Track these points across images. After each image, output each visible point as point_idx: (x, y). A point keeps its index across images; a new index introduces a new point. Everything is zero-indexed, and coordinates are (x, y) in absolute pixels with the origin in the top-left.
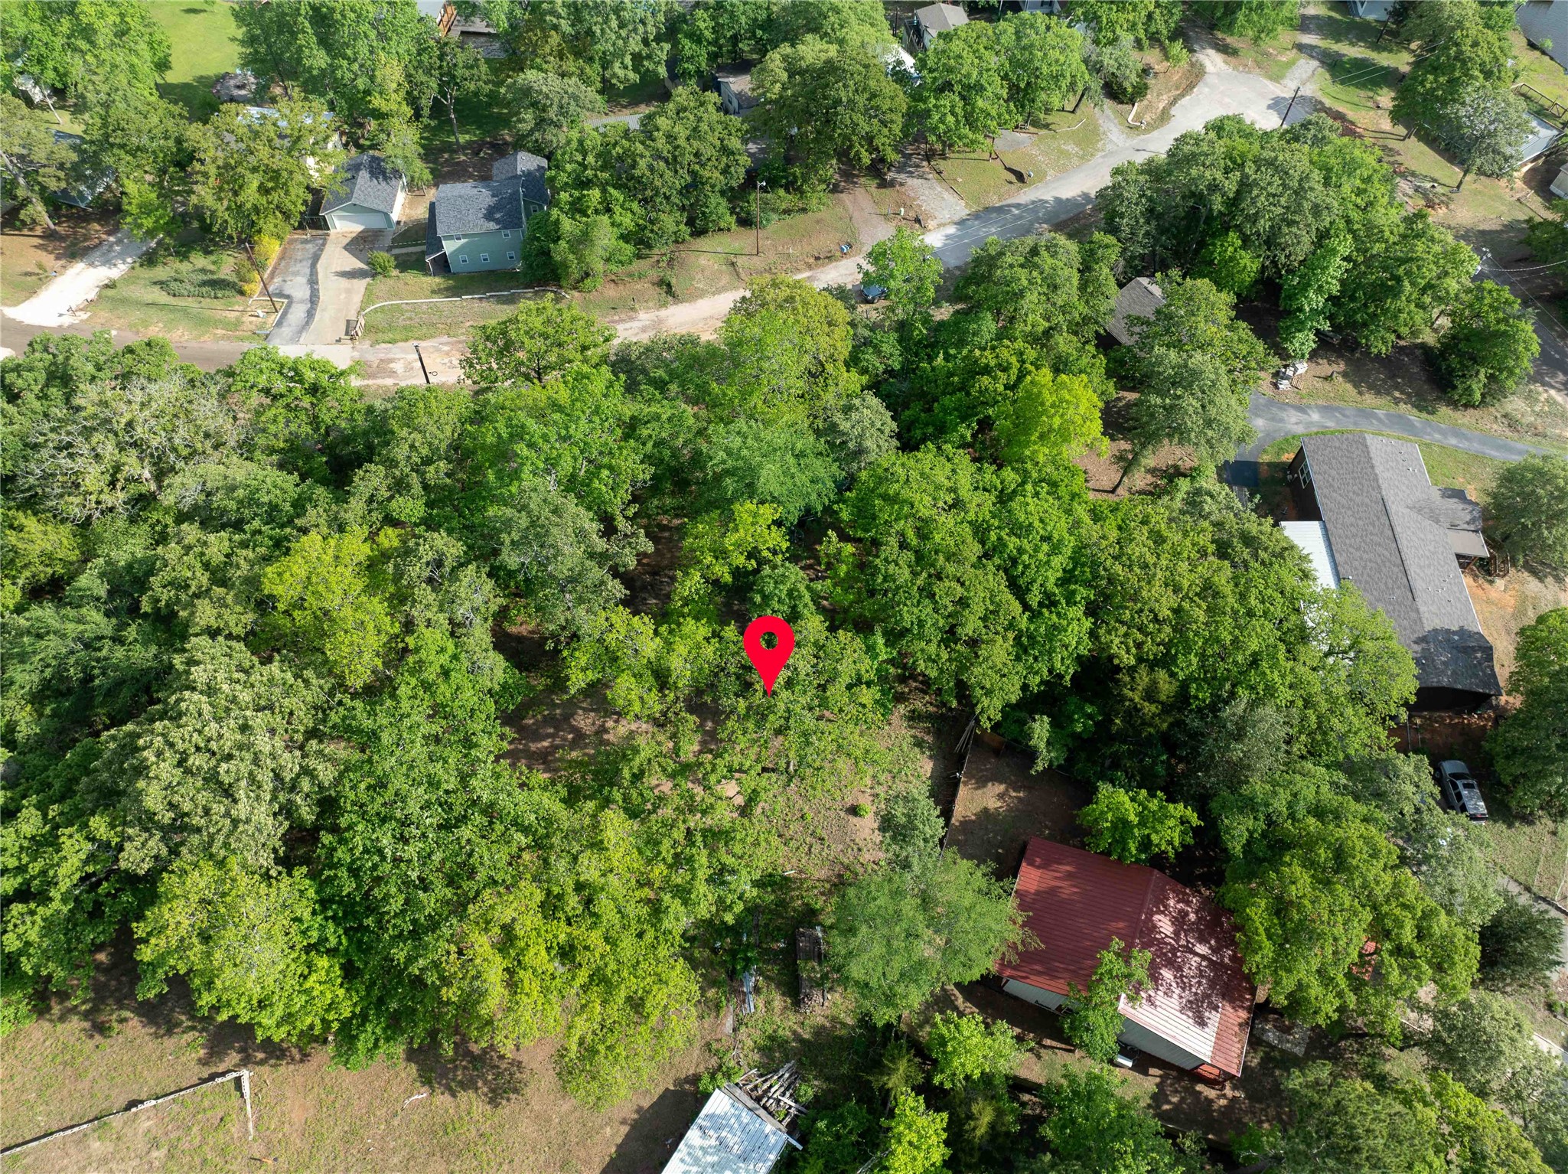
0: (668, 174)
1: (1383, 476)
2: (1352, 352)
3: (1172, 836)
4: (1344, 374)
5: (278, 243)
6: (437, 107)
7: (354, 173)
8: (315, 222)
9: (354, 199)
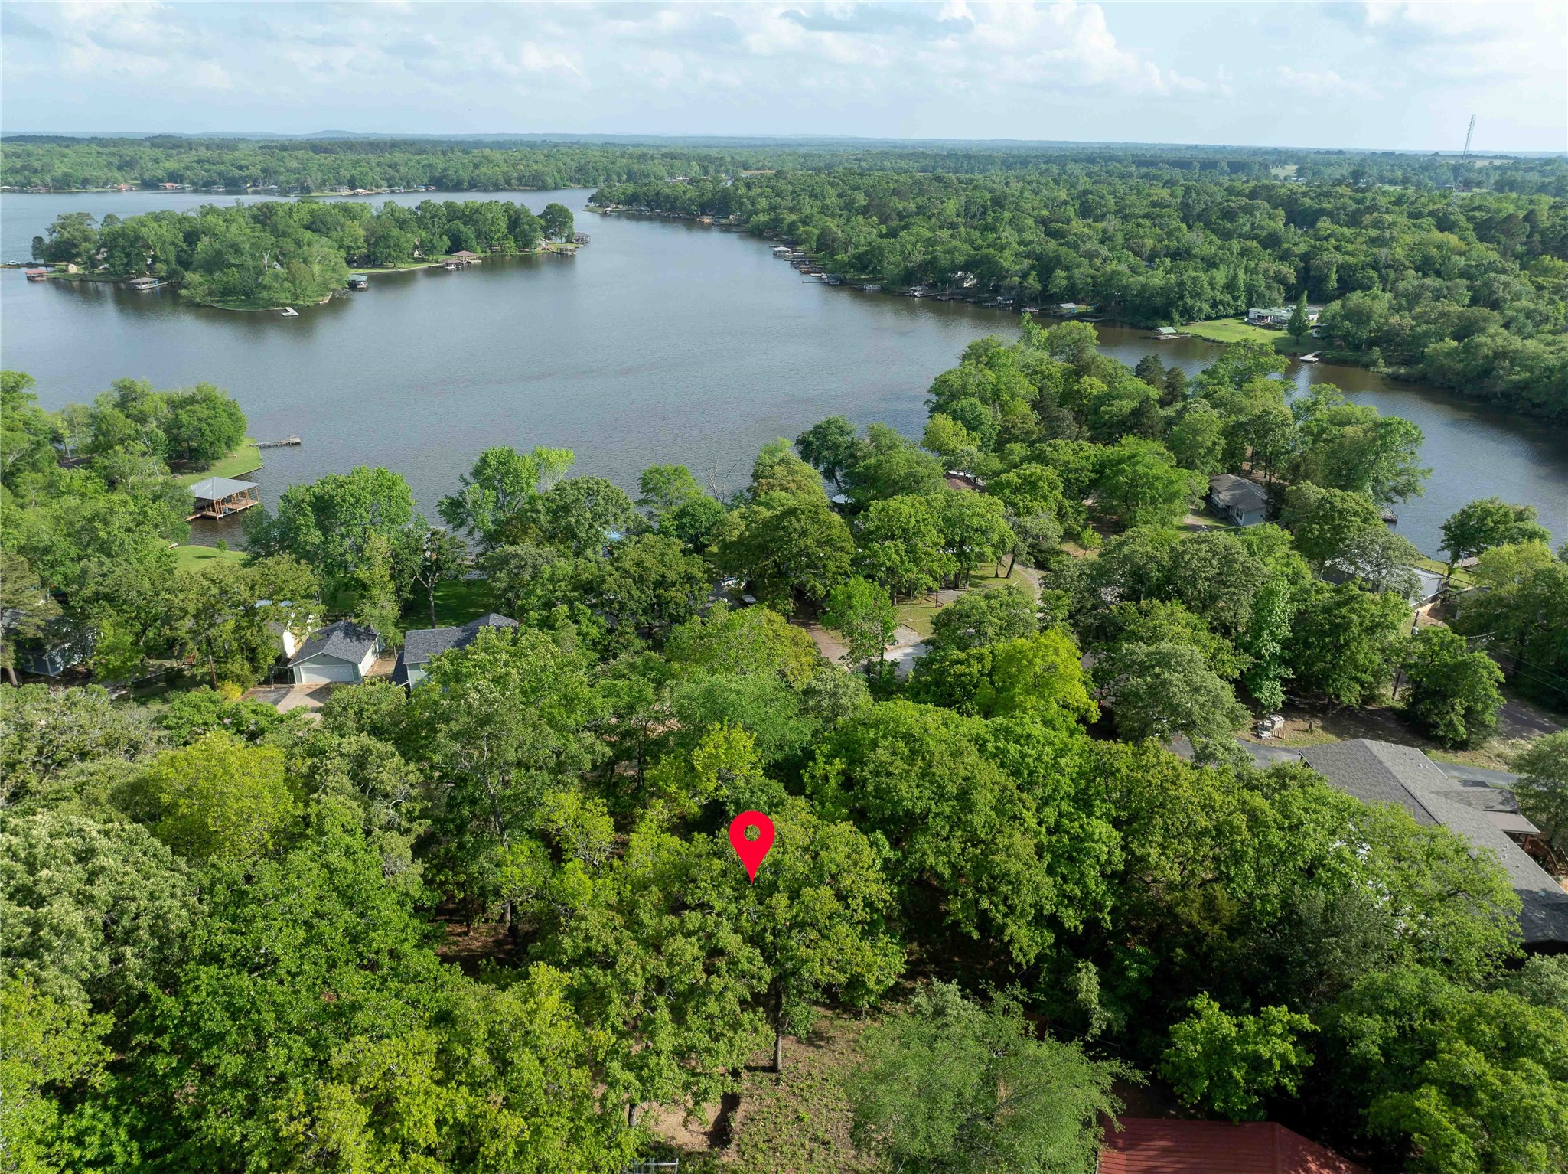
0: (635, 592)
1: (1395, 769)
2: (1324, 713)
3: (1285, 1047)
4: (1323, 728)
5: (241, 690)
6: (417, 588)
7: (328, 634)
8: (282, 675)
9: (324, 651)
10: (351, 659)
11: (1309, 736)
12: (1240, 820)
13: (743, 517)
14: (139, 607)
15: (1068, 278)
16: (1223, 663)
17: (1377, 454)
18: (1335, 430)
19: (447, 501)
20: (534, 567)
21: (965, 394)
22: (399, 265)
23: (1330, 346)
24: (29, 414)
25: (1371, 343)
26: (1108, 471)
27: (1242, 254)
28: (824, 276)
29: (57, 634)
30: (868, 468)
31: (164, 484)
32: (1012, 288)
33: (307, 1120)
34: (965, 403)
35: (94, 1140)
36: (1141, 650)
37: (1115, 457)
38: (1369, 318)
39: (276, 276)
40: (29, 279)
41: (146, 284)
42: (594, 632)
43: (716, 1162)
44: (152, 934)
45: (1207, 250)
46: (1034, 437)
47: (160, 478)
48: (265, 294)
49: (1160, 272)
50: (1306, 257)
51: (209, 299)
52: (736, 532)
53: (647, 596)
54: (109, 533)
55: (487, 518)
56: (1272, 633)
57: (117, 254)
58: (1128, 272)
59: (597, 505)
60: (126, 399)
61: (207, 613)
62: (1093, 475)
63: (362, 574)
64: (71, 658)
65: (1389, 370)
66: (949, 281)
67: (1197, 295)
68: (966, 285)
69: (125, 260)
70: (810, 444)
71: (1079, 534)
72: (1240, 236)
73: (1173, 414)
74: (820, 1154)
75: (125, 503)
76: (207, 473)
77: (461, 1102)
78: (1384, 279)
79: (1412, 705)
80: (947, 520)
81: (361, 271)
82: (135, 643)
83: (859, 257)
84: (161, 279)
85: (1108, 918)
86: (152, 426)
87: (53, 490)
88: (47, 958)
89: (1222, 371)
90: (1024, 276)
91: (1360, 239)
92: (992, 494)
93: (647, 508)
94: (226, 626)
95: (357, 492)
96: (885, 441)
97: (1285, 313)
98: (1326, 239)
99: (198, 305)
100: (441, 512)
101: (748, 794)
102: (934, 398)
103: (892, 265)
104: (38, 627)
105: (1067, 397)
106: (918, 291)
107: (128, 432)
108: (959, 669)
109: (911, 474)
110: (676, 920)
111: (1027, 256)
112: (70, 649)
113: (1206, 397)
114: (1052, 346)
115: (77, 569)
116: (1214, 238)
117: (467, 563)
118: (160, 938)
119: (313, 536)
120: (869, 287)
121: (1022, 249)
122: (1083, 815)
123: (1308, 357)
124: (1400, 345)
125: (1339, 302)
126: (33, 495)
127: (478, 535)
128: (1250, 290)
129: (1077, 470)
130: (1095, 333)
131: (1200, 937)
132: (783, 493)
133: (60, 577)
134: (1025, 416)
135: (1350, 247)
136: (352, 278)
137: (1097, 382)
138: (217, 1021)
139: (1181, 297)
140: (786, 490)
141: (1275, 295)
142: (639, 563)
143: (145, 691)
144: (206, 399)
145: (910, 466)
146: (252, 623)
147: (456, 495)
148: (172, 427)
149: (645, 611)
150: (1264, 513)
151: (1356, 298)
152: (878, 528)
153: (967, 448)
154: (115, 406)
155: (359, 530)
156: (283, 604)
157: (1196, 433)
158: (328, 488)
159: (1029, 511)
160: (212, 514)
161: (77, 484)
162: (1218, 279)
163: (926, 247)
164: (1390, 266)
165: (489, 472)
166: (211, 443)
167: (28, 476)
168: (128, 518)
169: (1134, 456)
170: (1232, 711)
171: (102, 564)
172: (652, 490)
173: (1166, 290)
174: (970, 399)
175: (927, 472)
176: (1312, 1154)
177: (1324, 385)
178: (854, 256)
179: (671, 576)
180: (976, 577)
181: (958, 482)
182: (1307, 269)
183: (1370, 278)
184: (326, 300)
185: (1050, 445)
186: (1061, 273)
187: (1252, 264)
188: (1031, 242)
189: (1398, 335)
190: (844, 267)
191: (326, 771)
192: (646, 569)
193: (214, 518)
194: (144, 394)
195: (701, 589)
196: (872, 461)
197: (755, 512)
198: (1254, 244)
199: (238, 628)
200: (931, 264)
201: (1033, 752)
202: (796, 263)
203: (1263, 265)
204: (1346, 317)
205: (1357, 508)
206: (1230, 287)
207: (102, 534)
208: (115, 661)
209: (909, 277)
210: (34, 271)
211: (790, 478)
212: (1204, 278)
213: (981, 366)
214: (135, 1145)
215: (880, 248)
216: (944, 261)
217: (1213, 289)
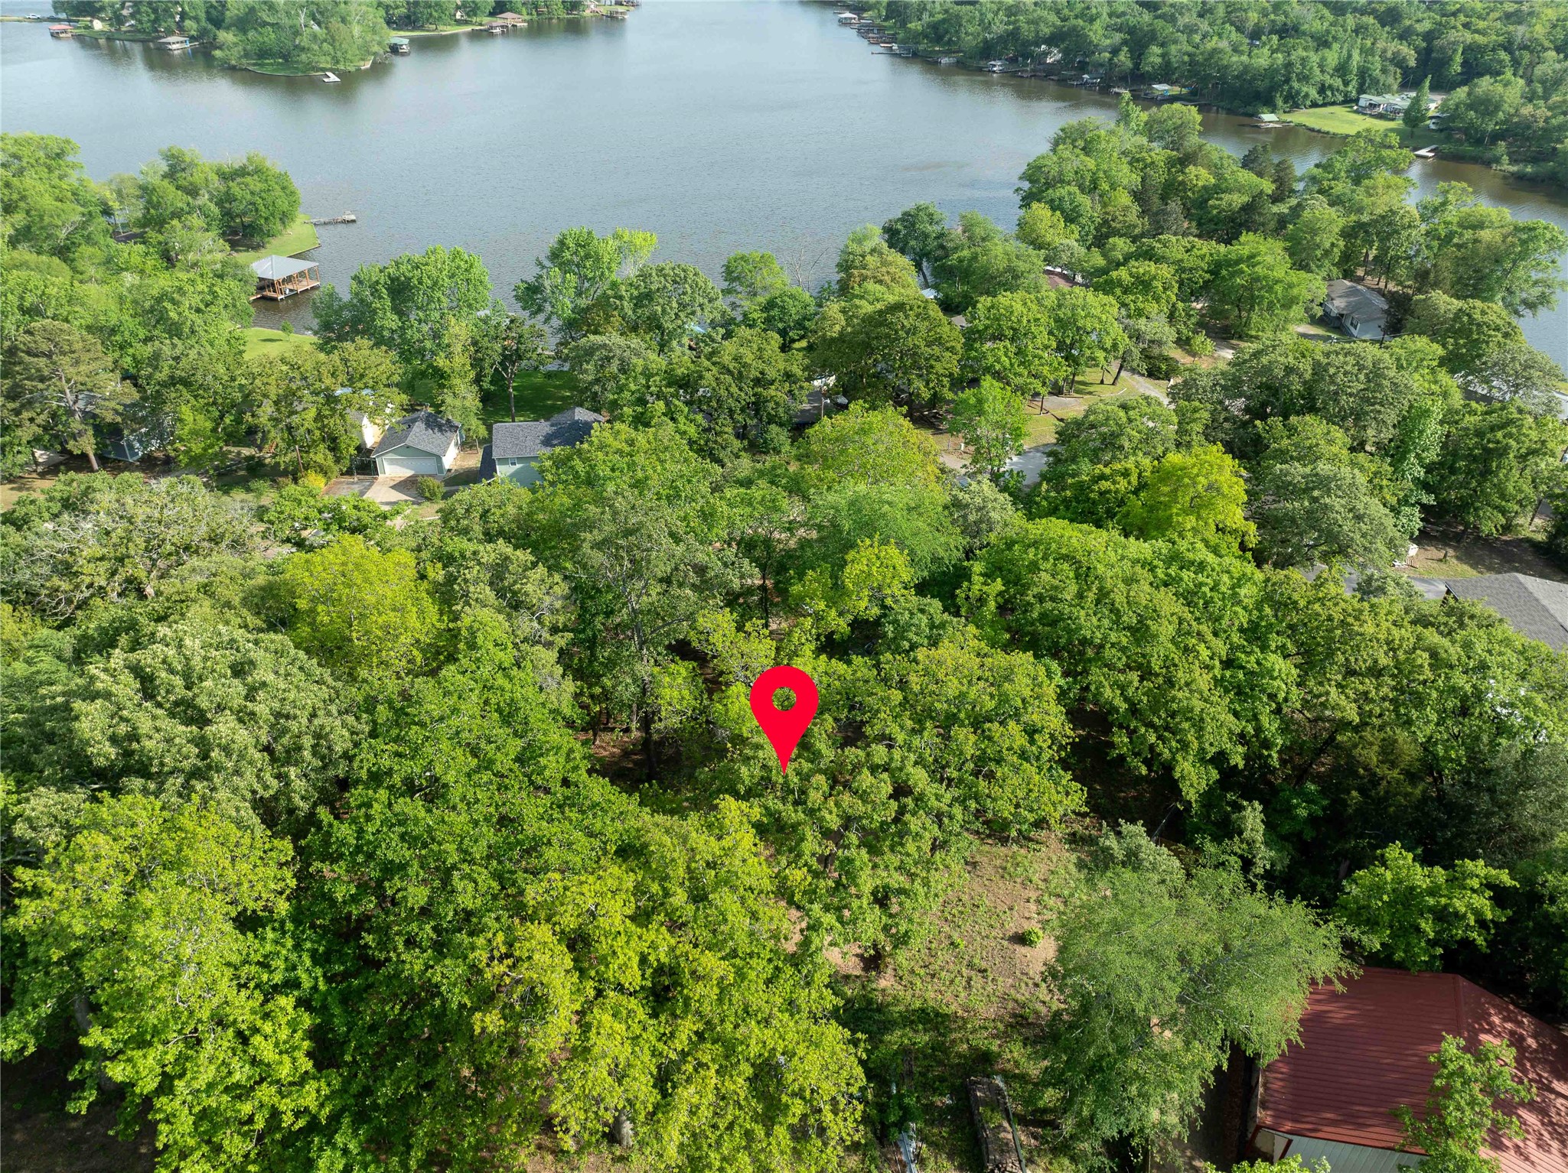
1: (1553, 608)
2: (1458, 542)
3: (1483, 903)
4: (1458, 558)
5: (324, 480)
6: (497, 378)
7: (410, 424)
8: (364, 465)
9: (408, 442)
10: (435, 451)
11: (1444, 566)
12: (1423, 658)
13: (843, 311)
14: (215, 393)
15: (1163, 56)
16: (1381, 487)
17: (1514, 262)
18: (1468, 235)
19: (523, 286)
20: (622, 360)
21: (1062, 181)
22: (441, 27)
23: (1448, 139)
24: (76, 184)
25: (1496, 137)
26: (1224, 272)
27: (1356, 31)
28: (895, 47)
29: (134, 419)
30: (961, 261)
31: (224, 264)
32: (1102, 65)
33: (510, 961)
34: (1062, 191)
35: (279, 963)
36: (1297, 471)
37: (1233, 256)
38: (1498, 107)
39: (315, 37)
40: (52, 35)
41: (177, 44)
42: (692, 431)
43: (874, 986)
44: (314, 754)
45: (1318, 26)
46: (1137, 231)
47: (219, 256)
48: (303, 57)
49: (1266, 51)
50: (1429, 36)
51: (244, 61)
52: (837, 328)
53: (747, 395)
54: (180, 314)
55: (567, 304)
56: (1418, 456)
57: (144, 9)
58: (1229, 49)
59: (684, 294)
60: (176, 167)
61: (287, 400)
62: (1207, 276)
63: (441, 362)
64: (149, 443)
65: (1514, 168)
66: (1030, 55)
67: (1304, 78)
68: (1049, 61)
69: (153, 16)
70: (898, 232)
71: (1188, 339)
72: (1355, 10)
73: (1286, 211)
74: (977, 981)
75: (192, 282)
76: (263, 251)
77: (661, 943)
78: (1516, 63)
79: (1552, 537)
80: (1058, 320)
81: (402, 33)
82: (214, 430)
83: (935, 26)
84: (192, 38)
85: (1275, 755)
86: (204, 199)
87: (112, 267)
88: (217, 780)
89: (1338, 165)
90: (1115, 51)
91: (1496, 15)
92: (1106, 293)
93: (731, 298)
94: (306, 416)
95: (435, 273)
96: (979, 231)
97: (1401, 101)
98: (1454, 14)
99: (233, 68)
100: (517, 298)
101: (907, 615)
102: (1026, 185)
103: (970, 35)
104: (116, 412)
105: (1171, 189)
106: (998, 66)
107: (180, 205)
108: (1105, 485)
109: (1010, 269)
110: (861, 753)
111: (1119, 30)
112: (147, 434)
113: (1320, 192)
114: (1151, 131)
115: (148, 350)
116: (1326, 12)
117: (547, 353)
118: (322, 758)
119: (390, 321)
120: (945, 61)
121: (1114, 20)
122: (1257, 650)
123: (1423, 152)
124: (1528, 139)
125: (1466, 89)
126: (91, 271)
127: (556, 322)
128: (1363, 73)
129: (1191, 269)
130: (1199, 118)
131: (1375, 780)
132: (877, 286)
133: (129, 359)
134: (1126, 209)
135: (1482, 25)
136: (393, 41)
137: (1203, 172)
138: (394, 850)
139: (1287, 81)
140: (880, 282)
141: (1390, 80)
142: (737, 359)
143: (226, 479)
144: (258, 171)
145: (1009, 260)
146: (333, 410)
147: (531, 279)
148: (224, 200)
149: (742, 410)
150: (1382, 323)
151: (1485, 84)
152: (987, 328)
153: (1067, 241)
154: (164, 176)
155: (437, 315)
156: (364, 392)
157: (1314, 232)
158: (403, 268)
159: (1140, 313)
160: (272, 294)
161: (136, 260)
162: (1329, 60)
163: (1009, 16)
164: (1526, 48)
165: (567, 255)
166: (266, 219)
167: (86, 250)
168: (199, 298)
169: (1252, 256)
170: (1391, 540)
171: (174, 346)
172: (738, 278)
173: (1271, 72)
174: (1067, 188)
175: (1028, 266)
176: (1494, 1006)
177: (1453, 183)
178: (929, 25)
179: (771, 373)
180: (1080, 383)
181: (1057, 278)
182: (1429, 50)
183: (1501, 62)
184: (368, 65)
185: (1159, 241)
186: (1155, 49)
187: (1368, 43)
188: (1124, 14)
189: (1529, 127)
190: (917, 36)
191: (466, 581)
192: (745, 365)
193: (274, 300)
194: (192, 164)
195: (801, 388)
196: (966, 253)
197: (857, 307)
198: (1370, 20)
199: (319, 417)
200: (1013, 35)
201: (1209, 581)
202: (864, 32)
203: (1380, 45)
204: (1471, 107)
205: (1498, 321)
206: (1342, 70)
207: (173, 315)
208: (197, 448)
209: (987, 51)
210: (56, 27)
211: (884, 269)
212: (1314, 58)
213: (1077, 151)
214: (319, 972)
215: (958, 17)
216: (1027, 31)
217: (1322, 72)
